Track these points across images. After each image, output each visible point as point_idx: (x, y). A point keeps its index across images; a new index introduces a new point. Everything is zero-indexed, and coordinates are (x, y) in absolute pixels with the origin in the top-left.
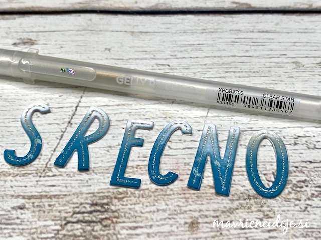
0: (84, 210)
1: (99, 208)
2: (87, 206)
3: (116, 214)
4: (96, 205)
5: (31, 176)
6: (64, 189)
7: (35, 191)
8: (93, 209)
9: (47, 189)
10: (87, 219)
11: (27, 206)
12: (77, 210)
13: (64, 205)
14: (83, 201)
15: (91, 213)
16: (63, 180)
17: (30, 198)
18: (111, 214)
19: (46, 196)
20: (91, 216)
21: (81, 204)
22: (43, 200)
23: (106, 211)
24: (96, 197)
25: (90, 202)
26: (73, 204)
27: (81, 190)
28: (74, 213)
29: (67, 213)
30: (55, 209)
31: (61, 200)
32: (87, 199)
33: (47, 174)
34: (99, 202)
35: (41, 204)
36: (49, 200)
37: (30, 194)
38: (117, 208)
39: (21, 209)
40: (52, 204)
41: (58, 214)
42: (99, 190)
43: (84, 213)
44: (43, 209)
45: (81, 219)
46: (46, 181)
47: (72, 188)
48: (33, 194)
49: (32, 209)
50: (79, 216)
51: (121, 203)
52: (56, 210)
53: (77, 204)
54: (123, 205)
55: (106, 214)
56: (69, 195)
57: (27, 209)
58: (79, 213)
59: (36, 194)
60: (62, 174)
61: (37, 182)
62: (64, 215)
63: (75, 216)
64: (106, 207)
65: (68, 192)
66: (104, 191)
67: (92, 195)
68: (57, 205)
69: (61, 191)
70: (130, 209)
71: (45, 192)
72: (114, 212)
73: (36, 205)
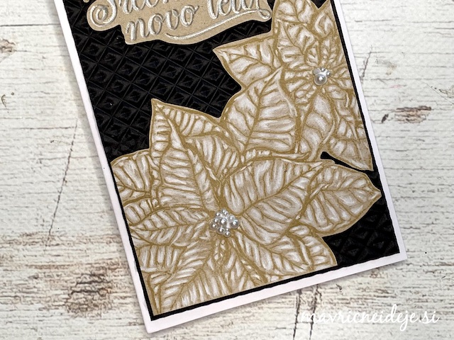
0: (84, 280)
1: (96, 279)
2: (88, 277)
3: (110, 284)
4: (94, 275)
5: (38, 245)
6: (67, 259)
7: (44, 261)
8: (92, 279)
9: (53, 259)
10: (88, 288)
11: (40, 275)
12: (80, 280)
13: (69, 276)
14: (83, 271)
15: (90, 283)
16: (65, 250)
17: (41, 267)
18: (106, 285)
19: (54, 266)
20: (91, 286)
21: (82, 274)
22: (52, 270)
23: (102, 282)
24: (93, 267)
25: (89, 273)
26: (76, 274)
27: (81, 260)
28: (77, 283)
29: (72, 283)
30: (62, 278)
31: (66, 270)
32: (86, 269)
33: (52, 243)
34: (97, 272)
35: (50, 274)
36: (56, 270)
37: (40, 264)
38: (111, 278)
39: (36, 278)
40: (59, 274)
41: (65, 284)
42: (95, 260)
43: (85, 283)
44: (53, 279)
45: (83, 289)
46: (52, 250)
47: (74, 258)
48: (43, 264)
49: (44, 278)
50: (81, 285)
51: (114, 273)
52: (63, 280)
53: (78, 274)
54: (115, 276)
55: (102, 284)
56: (72, 265)
57: (41, 278)
58: (81, 283)
59: (46, 264)
60: (65, 242)
61: (44, 251)
62: (70, 285)
63: (78, 285)
64: (102, 277)
65: (71, 262)
66: (100, 262)
67: (90, 266)
68: (63, 275)
69: (65, 261)
70: (121, 280)
71: (53, 262)
72: (108, 282)
73: (46, 274)
